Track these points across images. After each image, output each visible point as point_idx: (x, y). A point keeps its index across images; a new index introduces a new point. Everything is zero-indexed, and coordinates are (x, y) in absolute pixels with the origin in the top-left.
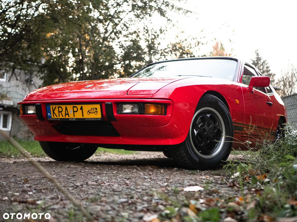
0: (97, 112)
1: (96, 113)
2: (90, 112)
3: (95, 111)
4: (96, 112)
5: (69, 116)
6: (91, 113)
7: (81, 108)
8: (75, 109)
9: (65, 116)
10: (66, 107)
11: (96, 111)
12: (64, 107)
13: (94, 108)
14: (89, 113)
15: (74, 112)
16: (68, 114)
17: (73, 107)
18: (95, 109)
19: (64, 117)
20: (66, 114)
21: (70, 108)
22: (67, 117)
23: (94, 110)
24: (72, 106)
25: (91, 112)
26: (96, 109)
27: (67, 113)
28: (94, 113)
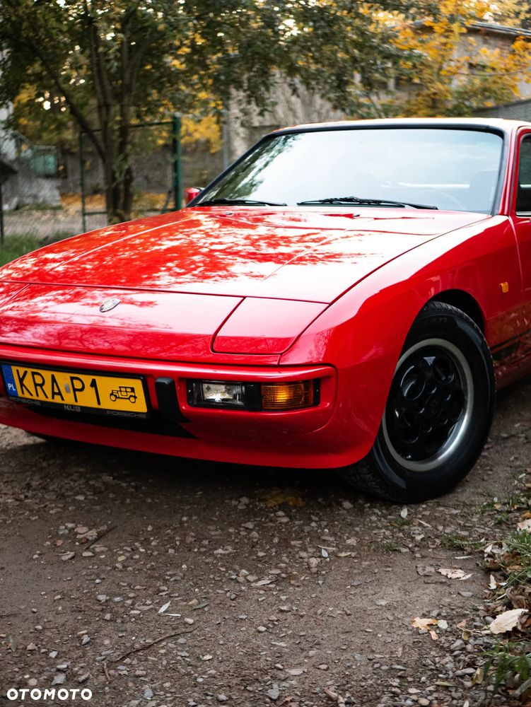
0: (135, 397)
1: (132, 399)
2: (115, 396)
3: (129, 394)
4: (131, 396)
5: (63, 399)
6: (119, 398)
7: (94, 384)
8: (78, 385)
9: (53, 398)
10: (53, 376)
11: (133, 394)
12: (47, 374)
13: (126, 388)
14: (113, 398)
15: (75, 390)
16: (59, 393)
17: (72, 379)
18: (129, 390)
19: (50, 400)
20: (54, 394)
21: (63, 379)
22: (58, 399)
23: (126, 391)
24: (68, 375)
25: (120, 396)
26: (133, 390)
27: (56, 391)
28: (129, 399)
